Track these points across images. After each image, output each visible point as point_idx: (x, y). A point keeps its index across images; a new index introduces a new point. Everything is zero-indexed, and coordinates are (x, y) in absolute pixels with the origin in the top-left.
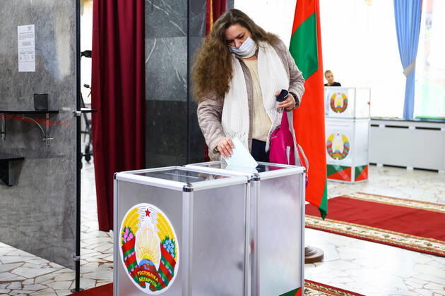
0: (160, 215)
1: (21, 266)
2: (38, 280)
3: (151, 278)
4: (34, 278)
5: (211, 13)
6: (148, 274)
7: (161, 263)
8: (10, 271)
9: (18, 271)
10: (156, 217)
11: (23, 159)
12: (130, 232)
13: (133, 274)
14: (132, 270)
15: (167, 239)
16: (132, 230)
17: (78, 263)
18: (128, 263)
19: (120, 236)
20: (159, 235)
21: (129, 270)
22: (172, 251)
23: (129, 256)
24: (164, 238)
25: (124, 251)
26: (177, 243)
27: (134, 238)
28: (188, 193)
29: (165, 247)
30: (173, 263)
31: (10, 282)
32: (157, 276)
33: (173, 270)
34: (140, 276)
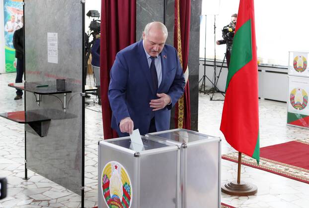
0: (122, 169)
1: (49, 190)
2: (59, 200)
3: (117, 206)
4: (57, 199)
5: (179, 18)
6: (116, 203)
7: (123, 198)
8: (42, 193)
9: (47, 193)
10: (120, 170)
11: (50, 120)
12: (107, 178)
13: (108, 203)
14: (108, 200)
15: (126, 184)
16: (108, 176)
17: (83, 191)
18: (106, 196)
19: (102, 179)
20: (122, 181)
21: (106, 200)
22: (129, 191)
23: (106, 192)
24: (125, 183)
25: (104, 189)
26: (131, 187)
27: (109, 181)
28: (137, 158)
29: (125, 188)
30: (129, 198)
31: (42, 201)
32: (121, 205)
33: (129, 203)
34: (112, 204)
